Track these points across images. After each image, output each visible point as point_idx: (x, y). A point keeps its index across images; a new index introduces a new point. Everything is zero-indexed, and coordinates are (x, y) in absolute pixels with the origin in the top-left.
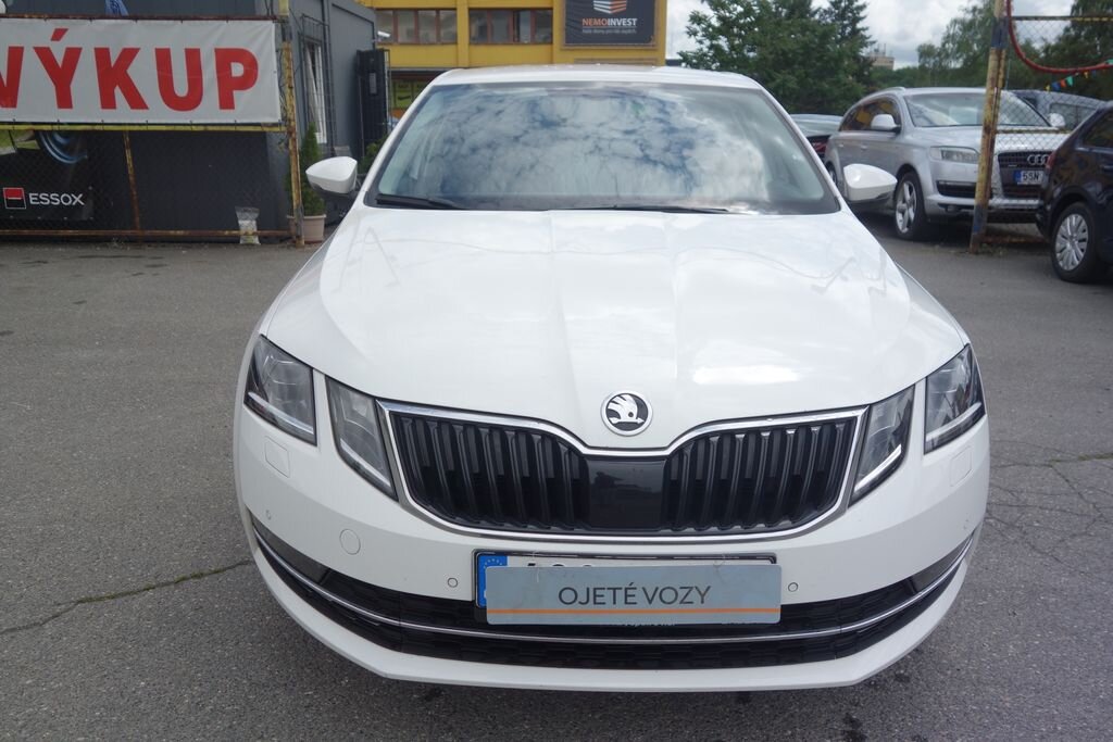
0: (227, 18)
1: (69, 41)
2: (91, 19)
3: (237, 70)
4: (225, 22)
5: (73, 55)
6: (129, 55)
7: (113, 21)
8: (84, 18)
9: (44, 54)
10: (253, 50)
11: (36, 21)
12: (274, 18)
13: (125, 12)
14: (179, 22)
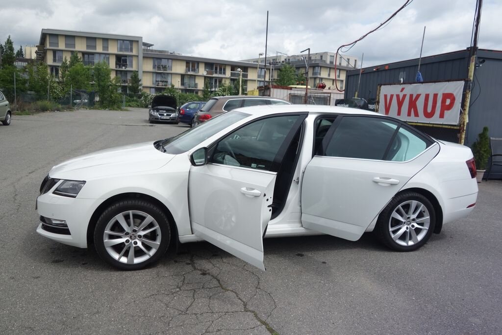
0: (449, 81)
1: (404, 92)
2: (411, 84)
3: (448, 102)
4: (448, 83)
5: (405, 96)
6: (418, 96)
7: (416, 84)
8: (409, 84)
9: (398, 96)
10: (455, 94)
11: (398, 85)
12: (464, 80)
13: (422, 80)
14: (434, 83)
